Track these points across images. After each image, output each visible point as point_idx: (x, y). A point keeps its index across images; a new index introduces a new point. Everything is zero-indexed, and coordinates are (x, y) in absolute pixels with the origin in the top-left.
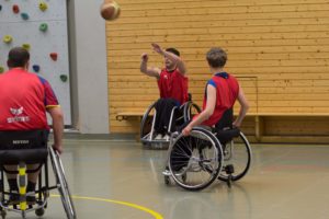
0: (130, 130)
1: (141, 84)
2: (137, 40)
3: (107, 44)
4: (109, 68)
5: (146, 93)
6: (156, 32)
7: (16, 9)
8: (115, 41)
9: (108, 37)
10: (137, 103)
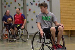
0: (66, 34)
1: (69, 22)
2: (68, 11)
3: (60, 12)
4: (61, 19)
5: (70, 25)
6: (73, 9)
7: (36, 4)
8: (63, 12)
9: (60, 11)
10: (68, 27)
